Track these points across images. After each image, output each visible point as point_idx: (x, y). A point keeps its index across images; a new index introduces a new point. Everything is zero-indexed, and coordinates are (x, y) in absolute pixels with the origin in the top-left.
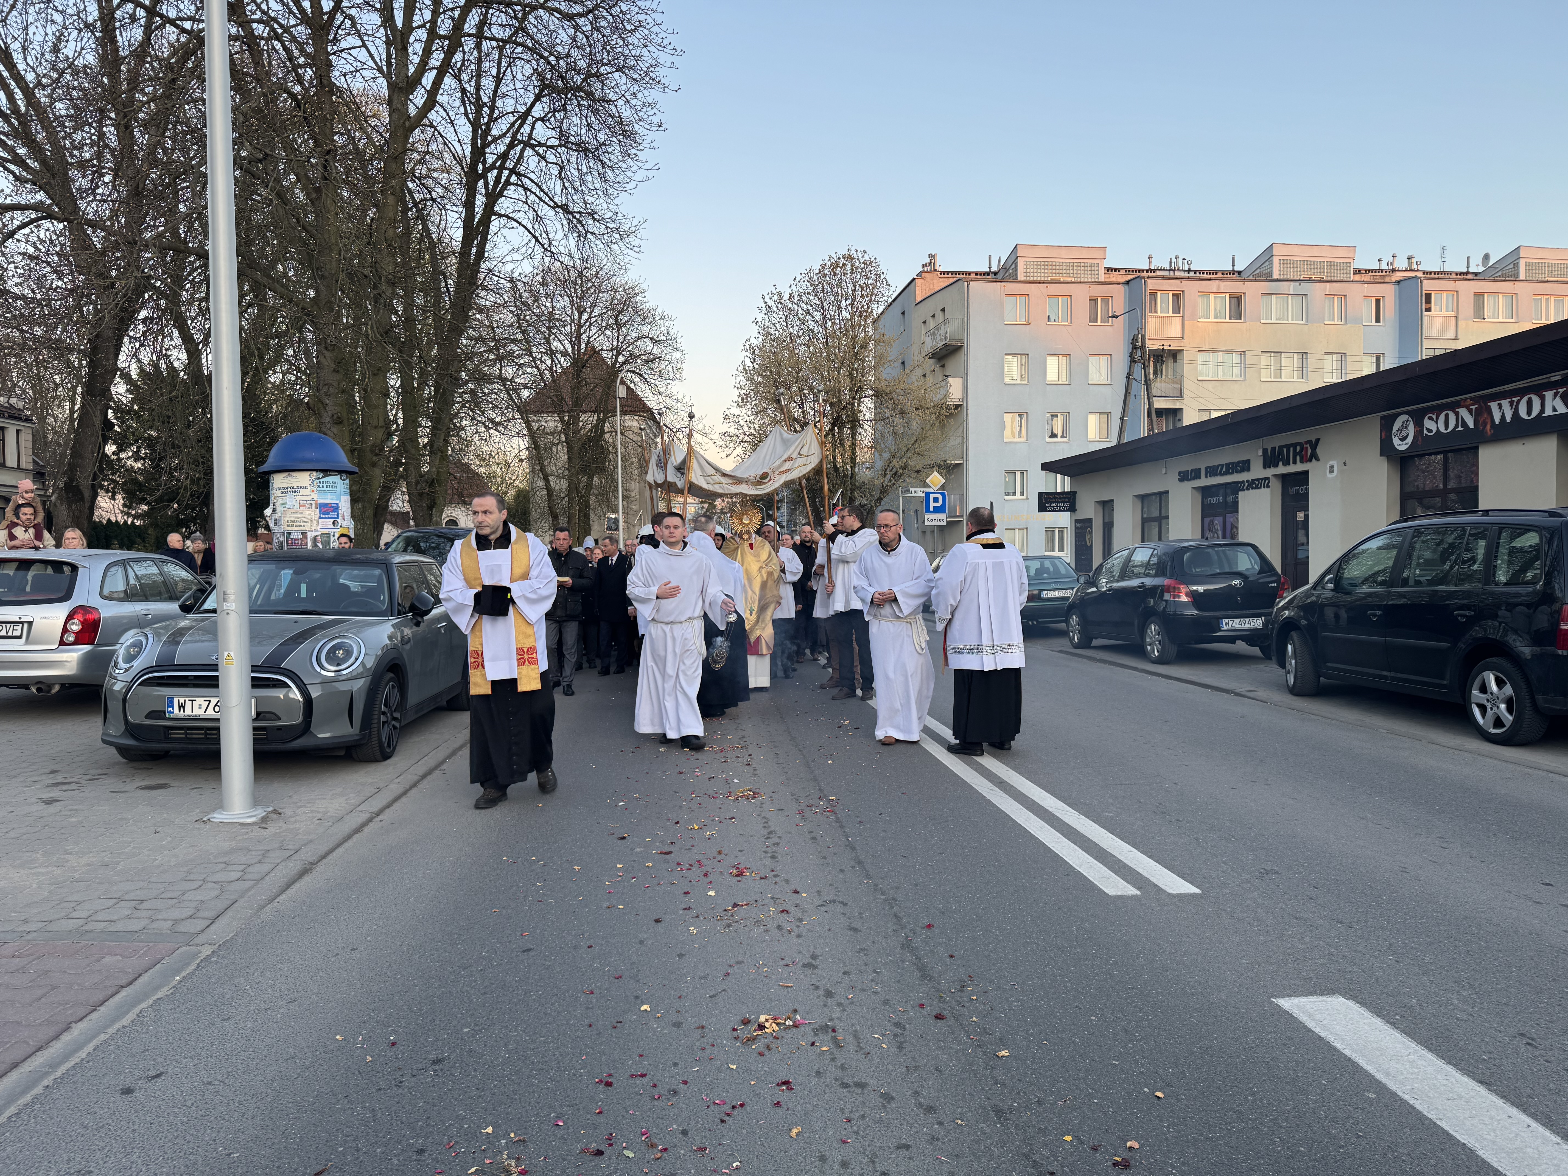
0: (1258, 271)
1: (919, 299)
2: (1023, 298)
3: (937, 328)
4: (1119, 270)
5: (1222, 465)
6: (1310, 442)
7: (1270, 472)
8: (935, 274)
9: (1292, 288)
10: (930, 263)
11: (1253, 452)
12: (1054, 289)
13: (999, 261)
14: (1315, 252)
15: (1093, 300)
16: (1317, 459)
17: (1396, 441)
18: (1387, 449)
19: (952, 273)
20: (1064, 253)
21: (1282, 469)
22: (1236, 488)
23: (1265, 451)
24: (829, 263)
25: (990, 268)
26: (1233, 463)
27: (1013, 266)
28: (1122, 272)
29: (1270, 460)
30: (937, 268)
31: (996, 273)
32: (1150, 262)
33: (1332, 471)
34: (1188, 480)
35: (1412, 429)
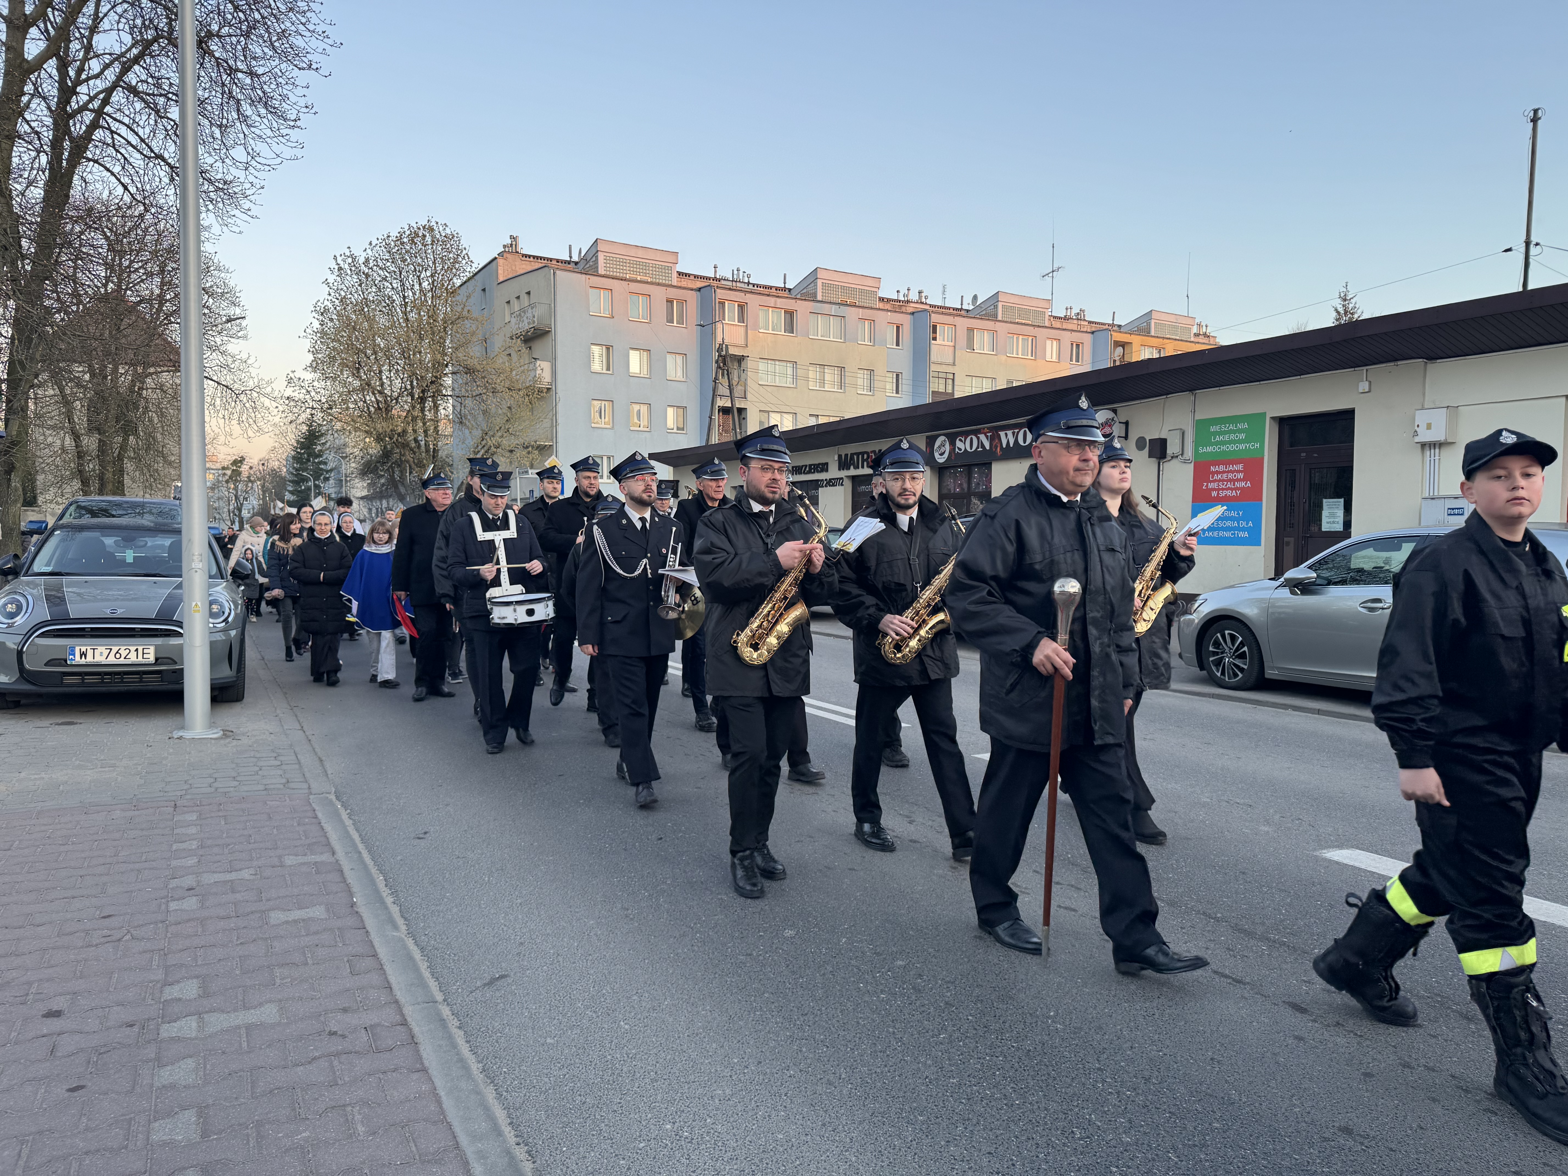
0: (805, 291)
1: (501, 279)
2: (606, 291)
3: (523, 310)
4: (691, 275)
5: (806, 466)
7: (844, 474)
8: (516, 256)
9: (832, 309)
10: (511, 245)
11: (830, 457)
12: (634, 287)
13: (580, 252)
14: (850, 279)
15: (670, 302)
17: (937, 455)
19: (538, 258)
20: (640, 253)
21: (853, 472)
23: (840, 456)
24: (408, 233)
25: (571, 257)
26: (814, 465)
27: (594, 258)
28: (693, 278)
29: (844, 464)
30: (519, 250)
31: (576, 263)
32: (716, 272)
35: (947, 447)
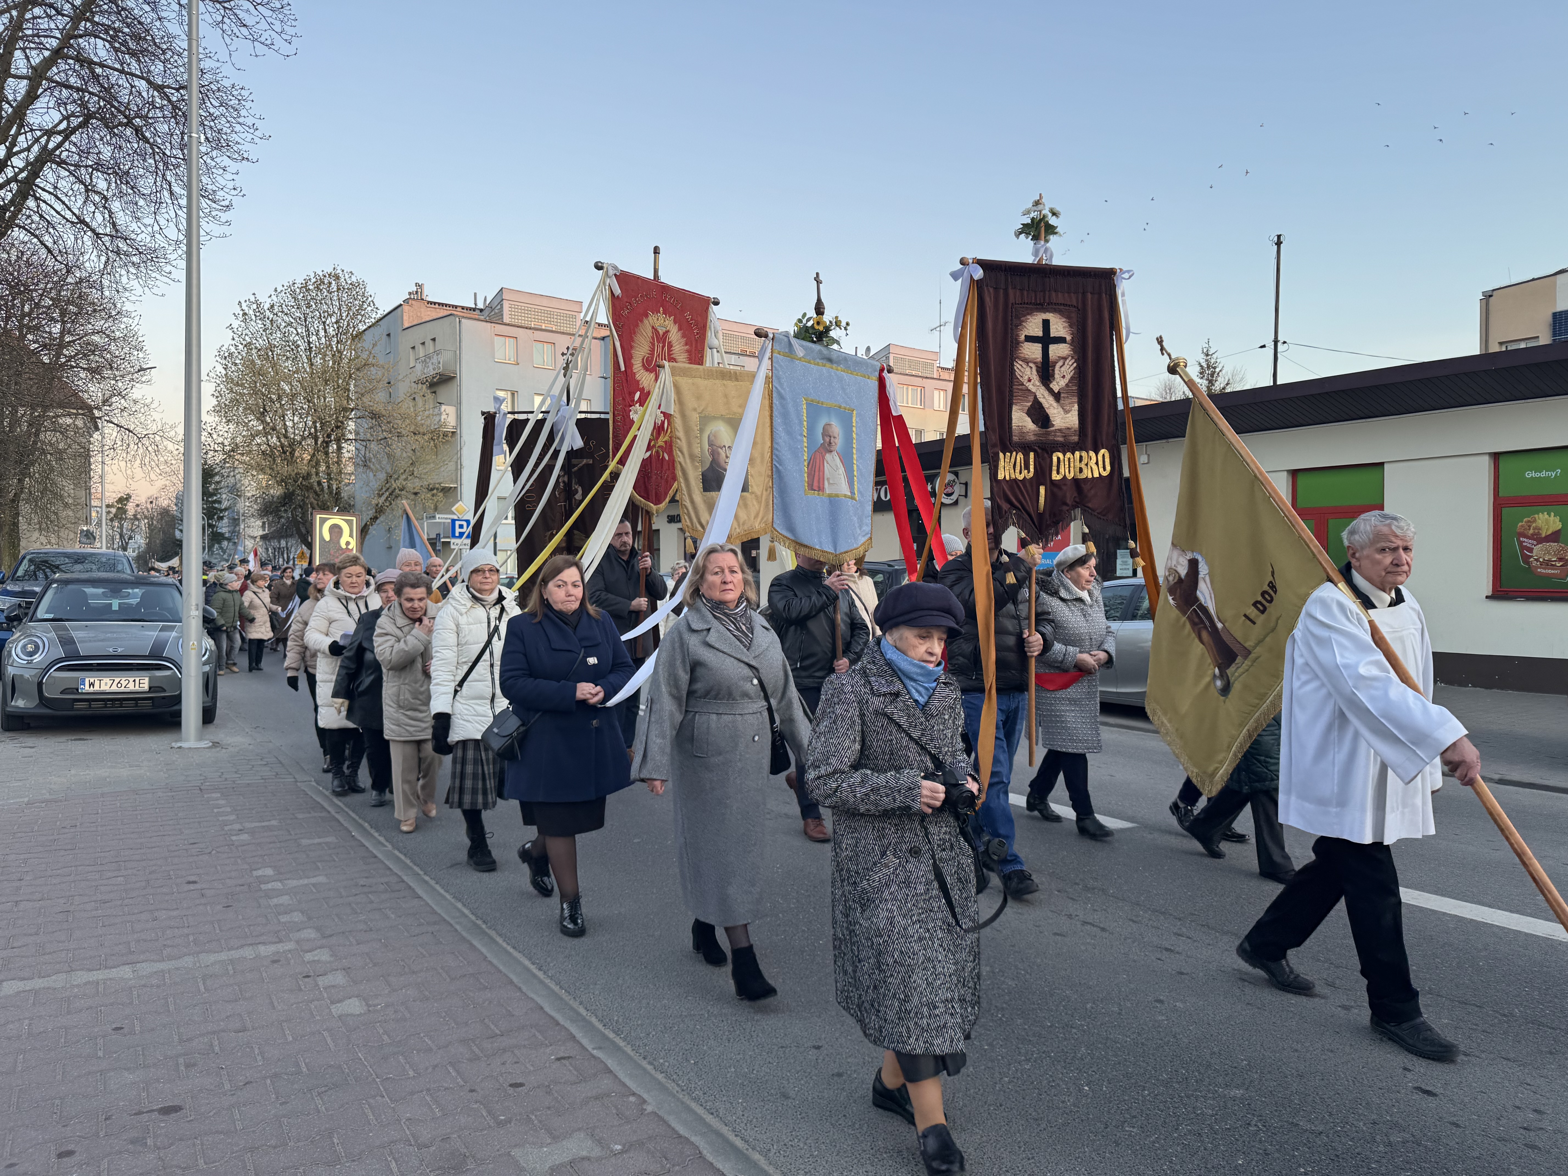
1: (406, 325)
2: (512, 340)
8: (421, 303)
10: (417, 292)
12: (537, 335)
13: (485, 300)
19: (439, 304)
20: (545, 302)
24: (314, 280)
25: (476, 304)
27: (499, 307)
30: (424, 297)
31: (481, 310)
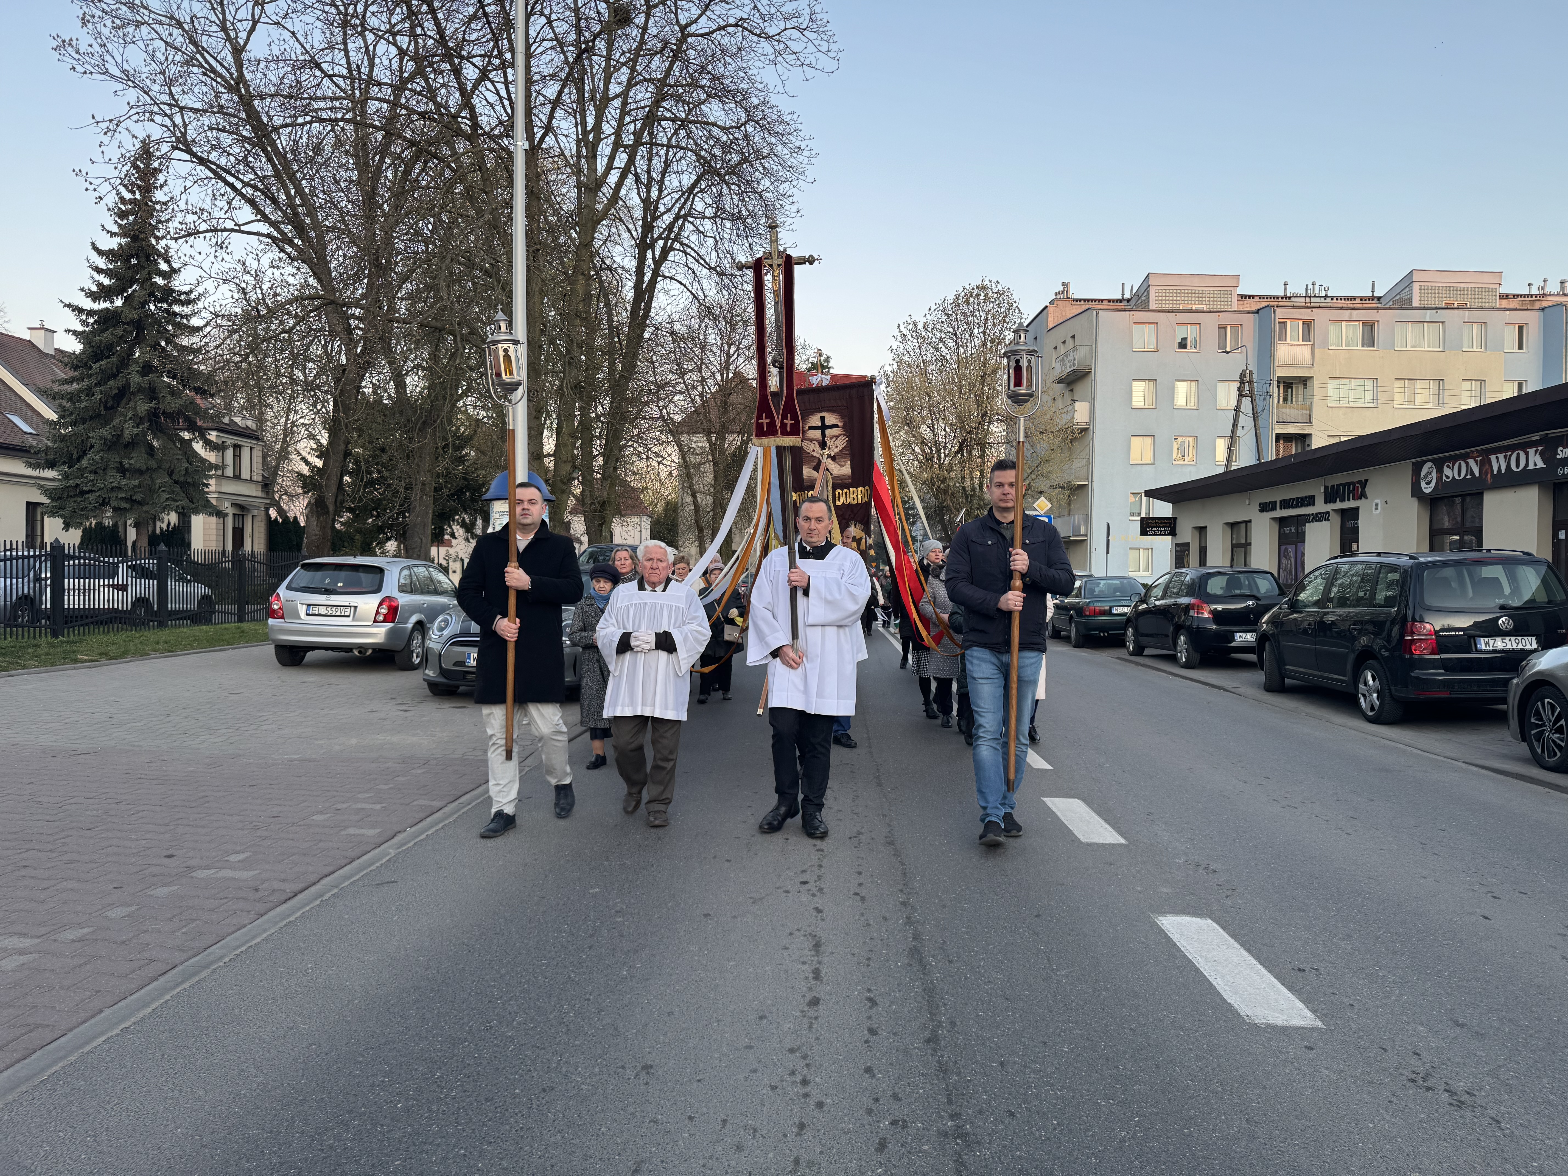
0: (1398, 297)
1: (1051, 326)
2: (1152, 326)
3: (1066, 354)
4: (1253, 297)
5: (1293, 499)
6: (1360, 482)
7: (1330, 507)
8: (1067, 302)
9: (1428, 315)
10: (1063, 292)
11: (1317, 488)
12: (1182, 317)
13: (1132, 289)
14: (1458, 278)
15: (1222, 328)
16: (1366, 498)
17: (1423, 484)
18: (1416, 491)
19: (1085, 300)
20: (1196, 281)
21: (1339, 505)
22: (1303, 520)
23: (1327, 488)
24: (963, 294)
25: (1123, 295)
26: (1302, 498)
27: (1145, 295)
28: (1257, 299)
29: (1330, 498)
30: (1070, 296)
31: (1128, 300)
32: (1285, 289)
33: (1376, 509)
34: (1267, 511)
35: (1434, 474)
